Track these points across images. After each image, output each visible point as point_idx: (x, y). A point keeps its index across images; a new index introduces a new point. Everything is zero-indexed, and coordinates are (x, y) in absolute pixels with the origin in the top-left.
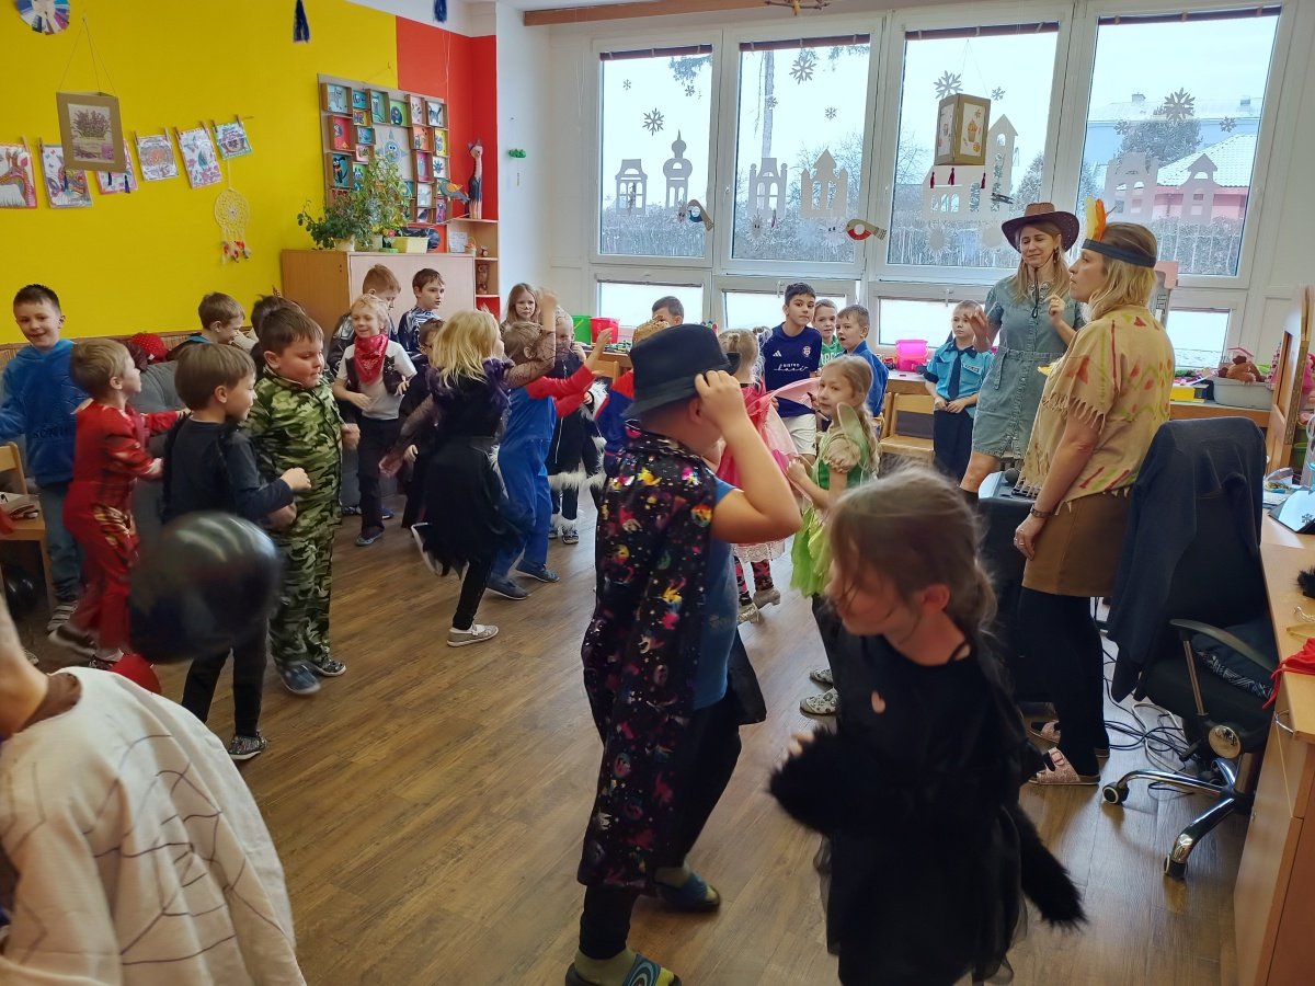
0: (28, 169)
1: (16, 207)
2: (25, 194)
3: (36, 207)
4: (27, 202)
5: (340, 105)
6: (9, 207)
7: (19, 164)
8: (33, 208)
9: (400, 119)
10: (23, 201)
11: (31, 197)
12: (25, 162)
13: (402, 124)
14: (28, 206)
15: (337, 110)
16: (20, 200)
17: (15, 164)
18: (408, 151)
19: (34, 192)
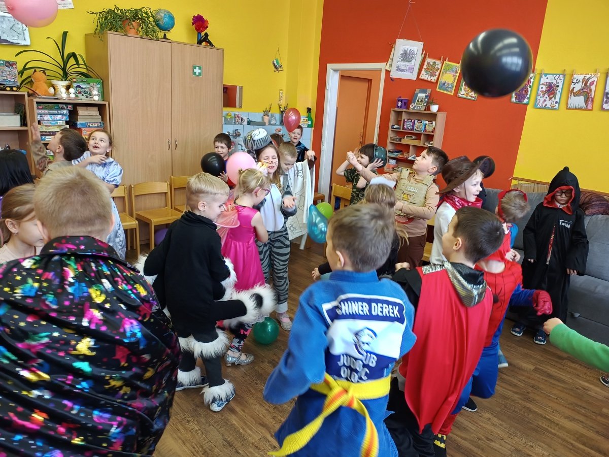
0: (593, 87)
1: (580, 109)
2: (586, 102)
3: (592, 110)
4: (587, 106)
6: (576, 109)
7: (588, 84)
8: (590, 110)
10: (585, 106)
11: (590, 104)
12: (592, 84)
14: (587, 109)
16: (583, 105)
17: (586, 85)
19: (592, 101)
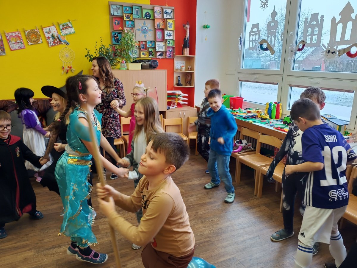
5: (119, 13)
9: (150, 17)
13: (151, 18)
15: (118, 15)
18: (153, 29)
